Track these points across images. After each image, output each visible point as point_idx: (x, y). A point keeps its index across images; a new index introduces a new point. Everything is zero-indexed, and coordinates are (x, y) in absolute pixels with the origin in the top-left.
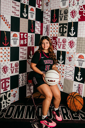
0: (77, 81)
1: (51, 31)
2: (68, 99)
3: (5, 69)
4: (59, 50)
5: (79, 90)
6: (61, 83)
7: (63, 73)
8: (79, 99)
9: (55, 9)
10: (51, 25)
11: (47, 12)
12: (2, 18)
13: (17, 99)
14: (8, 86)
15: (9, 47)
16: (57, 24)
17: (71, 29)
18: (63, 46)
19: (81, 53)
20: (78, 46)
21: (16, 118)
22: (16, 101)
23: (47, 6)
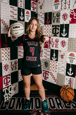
0: (69, 76)
1: (45, 32)
2: (61, 91)
3: (6, 67)
4: (52, 48)
5: (70, 83)
6: (55, 77)
7: (56, 68)
8: (71, 91)
9: (48, 12)
10: (45, 26)
11: (41, 14)
13: (17, 92)
14: (9, 81)
15: (9, 48)
16: (50, 26)
17: (63, 31)
18: (56, 46)
19: (72, 51)
20: (69, 46)
21: (18, 109)
23: (41, 9)
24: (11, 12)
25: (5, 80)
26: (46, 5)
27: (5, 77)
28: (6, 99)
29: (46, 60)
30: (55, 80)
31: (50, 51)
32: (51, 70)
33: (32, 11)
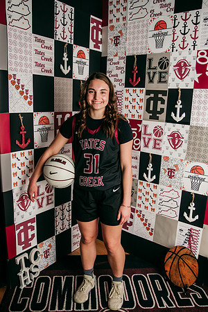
0: (188, 222)
1: (127, 107)
2: (166, 259)
4: (144, 150)
6: (149, 224)
7: (154, 202)
9: (136, 53)
10: (127, 91)
11: (116, 59)
16: (141, 91)
17: (176, 106)
18: (155, 144)
19: (197, 161)
20: (192, 147)
21: (56, 309)
23: (116, 45)
24: (38, 52)
25: (23, 234)
26: (132, 36)
27: (22, 228)
28: (25, 281)
30: (150, 231)
31: (139, 158)
32: (140, 205)
33: (91, 51)
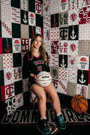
0: (81, 84)
1: (52, 36)
2: (72, 102)
3: (9, 75)
4: (60, 53)
5: (83, 92)
6: (65, 87)
7: (66, 76)
8: (83, 101)
9: (54, 13)
10: (52, 29)
11: (47, 17)
12: (3, 26)
13: (21, 104)
14: (13, 91)
15: (11, 54)
16: (58, 29)
17: (72, 33)
18: (65, 50)
19: (83, 55)
21: (22, 122)
22: (21, 106)
23: (47, 11)
26: (52, 7)
28: (9, 112)
29: (54, 67)
30: (65, 90)
31: (58, 57)
32: (60, 79)
33: (36, 14)
